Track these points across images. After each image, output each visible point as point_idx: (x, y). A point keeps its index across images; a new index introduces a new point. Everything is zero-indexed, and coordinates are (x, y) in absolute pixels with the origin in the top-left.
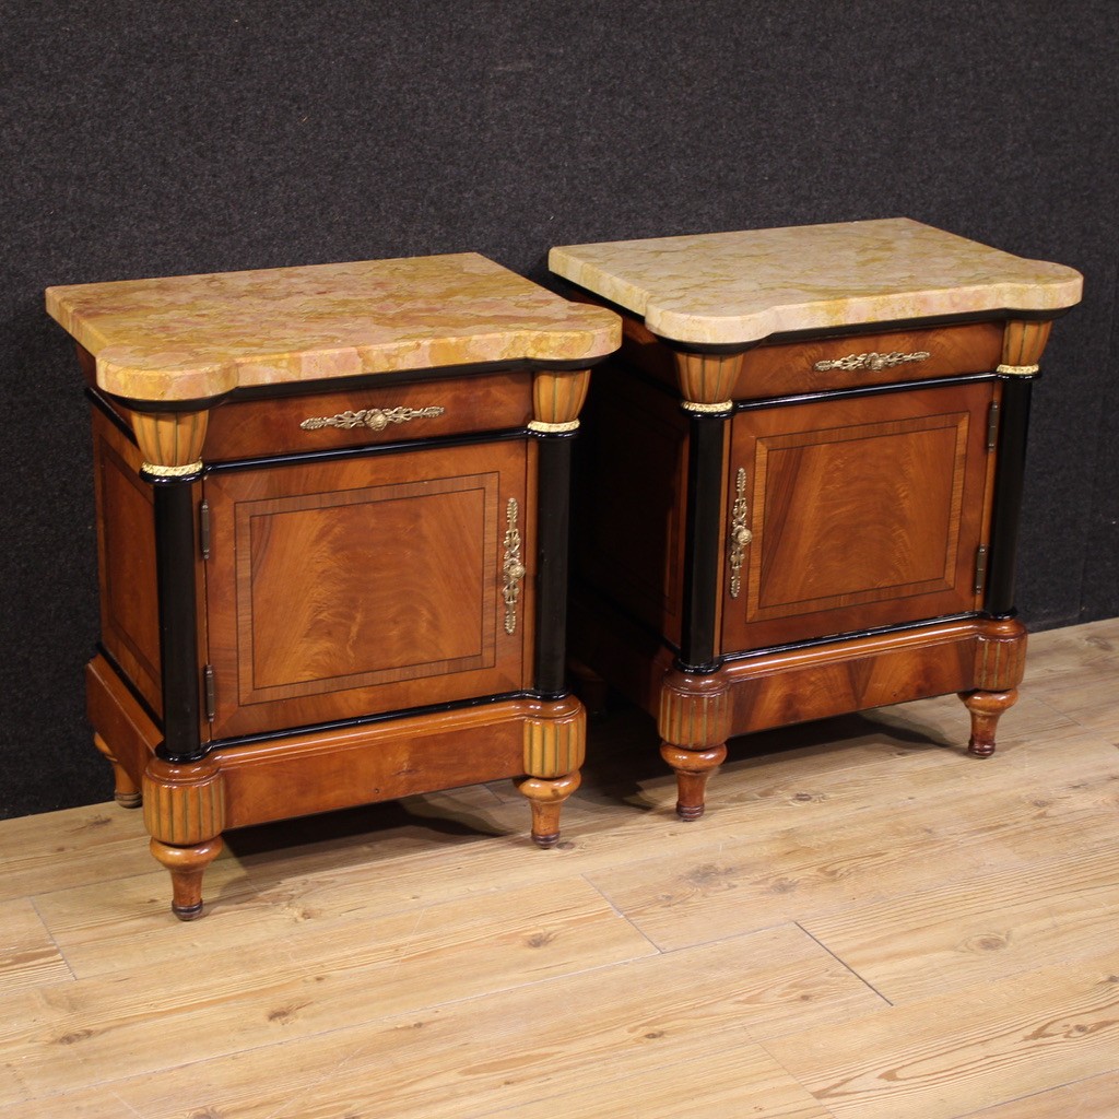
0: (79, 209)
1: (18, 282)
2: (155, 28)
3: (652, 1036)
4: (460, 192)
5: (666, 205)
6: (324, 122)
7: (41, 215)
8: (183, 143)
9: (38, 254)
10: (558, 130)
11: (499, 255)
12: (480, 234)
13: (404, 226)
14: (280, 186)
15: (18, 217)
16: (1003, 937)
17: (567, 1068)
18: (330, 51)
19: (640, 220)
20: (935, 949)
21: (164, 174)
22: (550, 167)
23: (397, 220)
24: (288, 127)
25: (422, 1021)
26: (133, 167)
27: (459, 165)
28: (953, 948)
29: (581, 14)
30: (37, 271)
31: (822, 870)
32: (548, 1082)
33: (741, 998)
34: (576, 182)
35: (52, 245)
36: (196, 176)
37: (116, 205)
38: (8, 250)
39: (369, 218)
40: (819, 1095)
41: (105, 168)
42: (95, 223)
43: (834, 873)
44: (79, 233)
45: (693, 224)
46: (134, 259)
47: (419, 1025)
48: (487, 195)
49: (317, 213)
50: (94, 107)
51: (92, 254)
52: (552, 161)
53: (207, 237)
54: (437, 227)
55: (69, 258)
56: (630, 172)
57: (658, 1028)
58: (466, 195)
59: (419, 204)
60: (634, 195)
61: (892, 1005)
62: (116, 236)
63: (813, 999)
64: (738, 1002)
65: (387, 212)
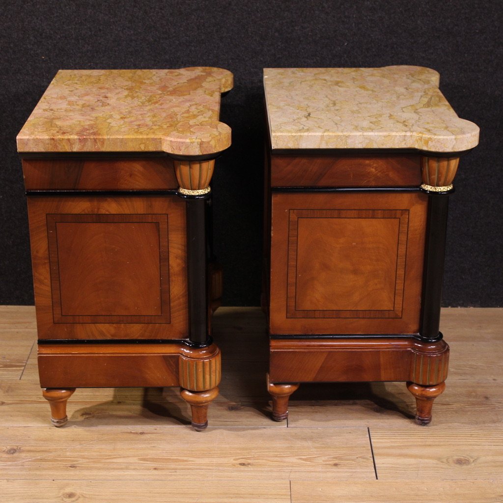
0: (94, 21)
1: (64, 54)
3: (243, 464)
4: (293, 26)
5: (415, 42)
7: (74, 23)
9: (73, 41)
11: (315, 60)
13: (262, 41)
14: (195, 16)
15: (63, 23)
16: (472, 460)
17: (188, 469)
19: (399, 49)
20: (428, 458)
21: (135, 6)
22: (345, 17)
23: (258, 38)
25: (145, 432)
27: (292, 12)
28: (439, 459)
30: (73, 50)
32: (175, 473)
34: (361, 26)
35: (80, 37)
36: (151, 8)
37: (111, 20)
38: (59, 39)
39: (243, 36)
42: (101, 28)
44: (93, 33)
45: (432, 54)
46: (120, 48)
47: (142, 433)
48: (308, 29)
49: (215, 31)
51: (100, 43)
52: (346, 14)
53: (157, 39)
54: (279, 44)
55: (89, 45)
56: (393, 23)
57: (249, 461)
58: (296, 28)
59: (270, 31)
60: (396, 35)
61: (377, 479)
62: (112, 36)
63: (339, 467)
64: (301, 459)
65: (252, 33)
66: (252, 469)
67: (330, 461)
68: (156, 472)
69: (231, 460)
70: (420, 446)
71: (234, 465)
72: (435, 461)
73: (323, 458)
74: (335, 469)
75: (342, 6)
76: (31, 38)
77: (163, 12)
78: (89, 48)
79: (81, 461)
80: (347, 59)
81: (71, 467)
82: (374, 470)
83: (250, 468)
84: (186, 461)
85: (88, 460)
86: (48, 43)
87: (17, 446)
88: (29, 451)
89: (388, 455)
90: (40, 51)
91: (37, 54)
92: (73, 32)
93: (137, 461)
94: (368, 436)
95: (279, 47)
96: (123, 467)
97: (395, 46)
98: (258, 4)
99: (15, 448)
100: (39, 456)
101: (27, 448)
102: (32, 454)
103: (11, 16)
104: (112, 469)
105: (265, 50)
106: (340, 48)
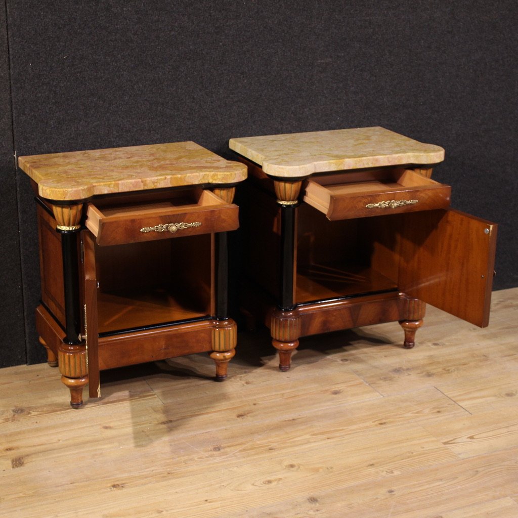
0: (162, 116)
2: (191, 47)
3: (382, 424)
4: (303, 109)
5: (382, 114)
6: (252, 82)
7: (148, 118)
8: (201, 90)
9: (146, 132)
10: (341, 85)
12: (310, 125)
13: (282, 122)
14: (236, 106)
15: (140, 119)
16: (514, 393)
17: (350, 434)
18: (256, 55)
20: (488, 396)
21: (193, 102)
22: (338, 99)
23: (279, 120)
24: (239, 84)
25: (295, 418)
26: (182, 99)
27: (303, 98)
28: (495, 396)
29: (350, 40)
31: (444, 369)
33: (415, 412)
34: (348, 105)
35: (152, 129)
36: (205, 103)
37: (175, 114)
38: (136, 131)
39: (269, 119)
40: (445, 443)
41: (172, 100)
42: (168, 120)
43: (449, 370)
44: (161, 124)
45: (393, 121)
46: (181, 134)
47: (294, 420)
48: (313, 110)
49: (249, 117)
50: (168, 77)
51: (166, 132)
52: (339, 97)
53: (209, 126)
54: (294, 122)
56: (369, 101)
57: (383, 421)
58: (306, 110)
59: (288, 113)
60: (370, 110)
62: (175, 126)
63: (441, 412)
65: (275, 116)
67: (433, 410)
68: (329, 441)
69: (372, 423)
70: (476, 391)
71: (376, 426)
73: (427, 410)
74: (439, 415)
75: (336, 92)
76: (115, 133)
77: (213, 105)
79: (273, 444)
81: (270, 450)
82: (464, 410)
83: (389, 425)
84: (343, 430)
85: (277, 443)
88: (229, 447)
90: (121, 142)
92: (146, 125)
93: (311, 437)
94: (439, 391)
97: (369, 118)
98: (280, 94)
99: (216, 446)
102: (233, 448)
103: (100, 116)
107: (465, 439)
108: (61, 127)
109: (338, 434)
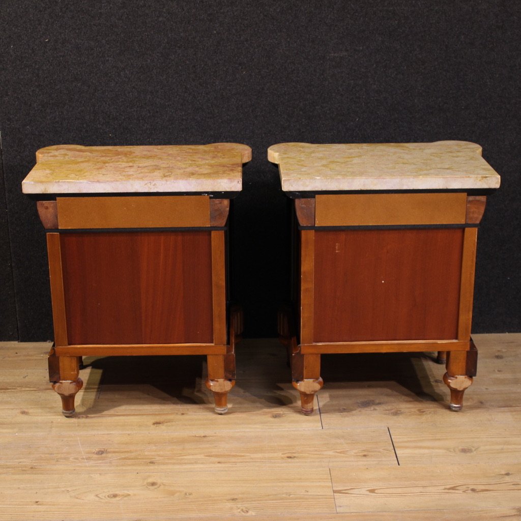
0: (152, 105)
1: (128, 132)
2: (182, 34)
3: (290, 457)
4: (314, 106)
5: (413, 117)
6: (253, 74)
7: (136, 106)
8: (194, 80)
9: (135, 121)
10: (360, 82)
11: (332, 133)
13: (289, 119)
14: (235, 99)
16: (474, 449)
17: (246, 462)
18: (255, 45)
19: (401, 123)
20: (439, 448)
21: (186, 92)
22: (356, 98)
23: (286, 116)
24: (237, 76)
25: (207, 435)
26: (173, 89)
27: (313, 95)
28: (448, 449)
29: (370, 33)
30: (135, 129)
31: (419, 410)
33: (338, 451)
34: (369, 105)
35: (141, 118)
36: (199, 94)
37: (167, 104)
38: (124, 119)
39: (274, 114)
40: (335, 492)
41: (162, 89)
42: (158, 110)
43: (423, 412)
46: (174, 126)
47: (205, 437)
48: (326, 108)
49: (250, 111)
50: (157, 65)
51: (157, 123)
53: (204, 119)
54: (303, 120)
55: (148, 124)
56: (396, 102)
57: (294, 455)
58: (317, 108)
59: (295, 110)
60: (397, 112)
61: (399, 465)
62: (166, 116)
63: (368, 457)
64: (336, 452)
65: (281, 112)
66: (297, 461)
67: (359, 453)
68: (220, 465)
69: (280, 454)
70: (432, 440)
71: (282, 458)
72: (444, 451)
73: (354, 451)
74: (364, 459)
75: (354, 90)
76: (101, 119)
77: (209, 96)
78: (148, 127)
79: (158, 458)
80: (358, 132)
81: (150, 463)
82: (396, 459)
83: (296, 460)
84: (243, 456)
85: (163, 458)
86: (114, 123)
87: (104, 449)
88: (114, 452)
89: (406, 447)
90: (108, 129)
91: (105, 132)
92: (135, 114)
93: (203, 457)
94: (388, 433)
95: (303, 123)
96: (193, 462)
97: (397, 120)
98: (286, 89)
99: (103, 450)
100: (123, 456)
101: (112, 450)
102: (117, 454)
103: (85, 102)
104: (184, 464)
105: (292, 125)
106: (352, 123)
107: (364, 491)
108: (45, 110)
109: (233, 460)
